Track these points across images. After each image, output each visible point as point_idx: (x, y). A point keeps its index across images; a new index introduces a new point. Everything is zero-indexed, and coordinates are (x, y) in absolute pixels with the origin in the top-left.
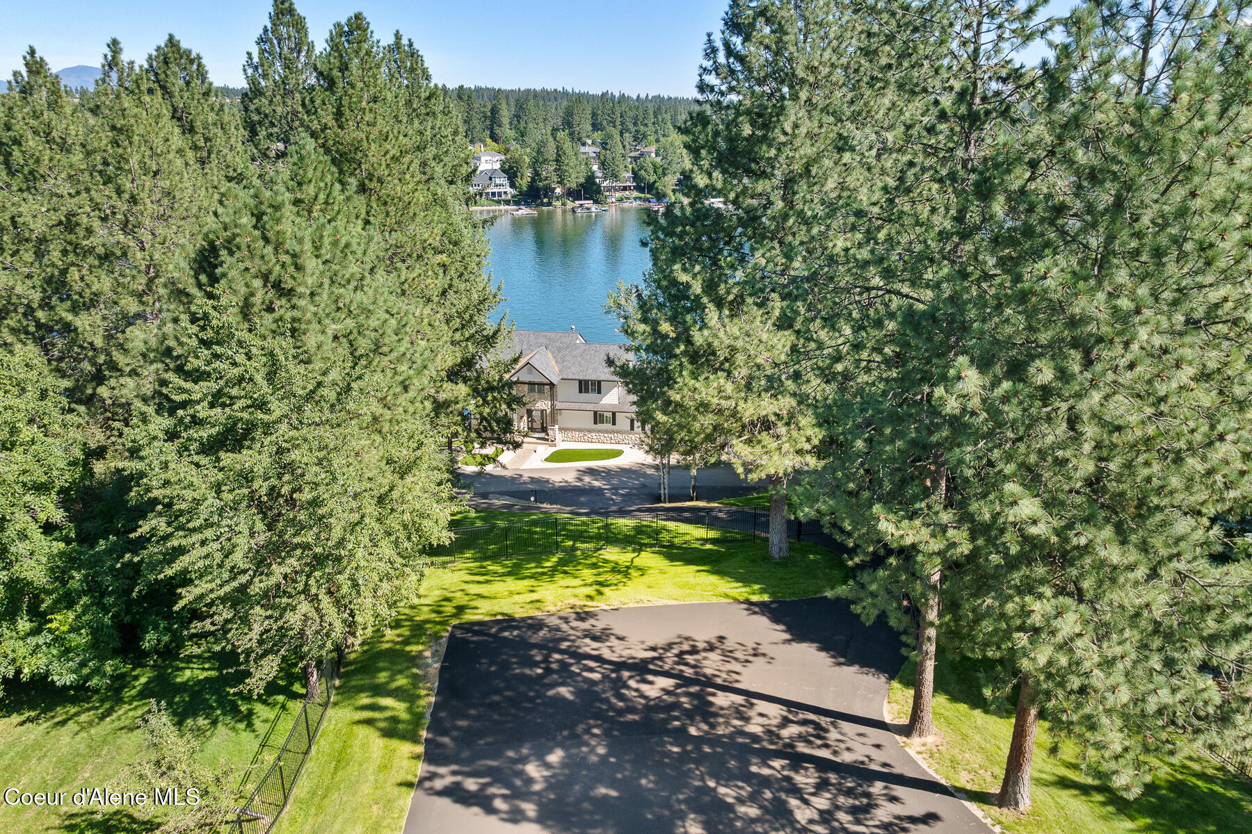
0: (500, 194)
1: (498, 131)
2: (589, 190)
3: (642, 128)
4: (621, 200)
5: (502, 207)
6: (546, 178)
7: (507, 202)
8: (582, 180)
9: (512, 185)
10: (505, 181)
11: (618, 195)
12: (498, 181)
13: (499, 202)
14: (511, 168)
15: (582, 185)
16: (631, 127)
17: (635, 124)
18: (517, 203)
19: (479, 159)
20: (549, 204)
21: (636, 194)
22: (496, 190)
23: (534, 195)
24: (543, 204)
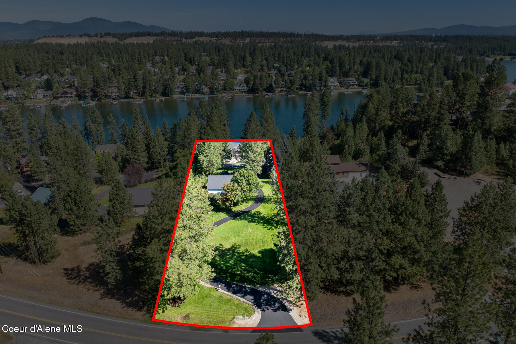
0: (243, 89)
1: (245, 64)
2: (270, 89)
3: (292, 63)
4: (280, 92)
5: (244, 94)
6: (257, 86)
7: (245, 92)
8: (268, 86)
9: (247, 86)
10: (245, 85)
11: (279, 89)
12: (243, 85)
13: (242, 92)
14: (247, 81)
15: (268, 87)
16: (289, 63)
17: (290, 61)
18: (248, 93)
19: (238, 76)
20: (258, 93)
21: (285, 89)
22: (242, 88)
23: (253, 90)
24: (256, 93)
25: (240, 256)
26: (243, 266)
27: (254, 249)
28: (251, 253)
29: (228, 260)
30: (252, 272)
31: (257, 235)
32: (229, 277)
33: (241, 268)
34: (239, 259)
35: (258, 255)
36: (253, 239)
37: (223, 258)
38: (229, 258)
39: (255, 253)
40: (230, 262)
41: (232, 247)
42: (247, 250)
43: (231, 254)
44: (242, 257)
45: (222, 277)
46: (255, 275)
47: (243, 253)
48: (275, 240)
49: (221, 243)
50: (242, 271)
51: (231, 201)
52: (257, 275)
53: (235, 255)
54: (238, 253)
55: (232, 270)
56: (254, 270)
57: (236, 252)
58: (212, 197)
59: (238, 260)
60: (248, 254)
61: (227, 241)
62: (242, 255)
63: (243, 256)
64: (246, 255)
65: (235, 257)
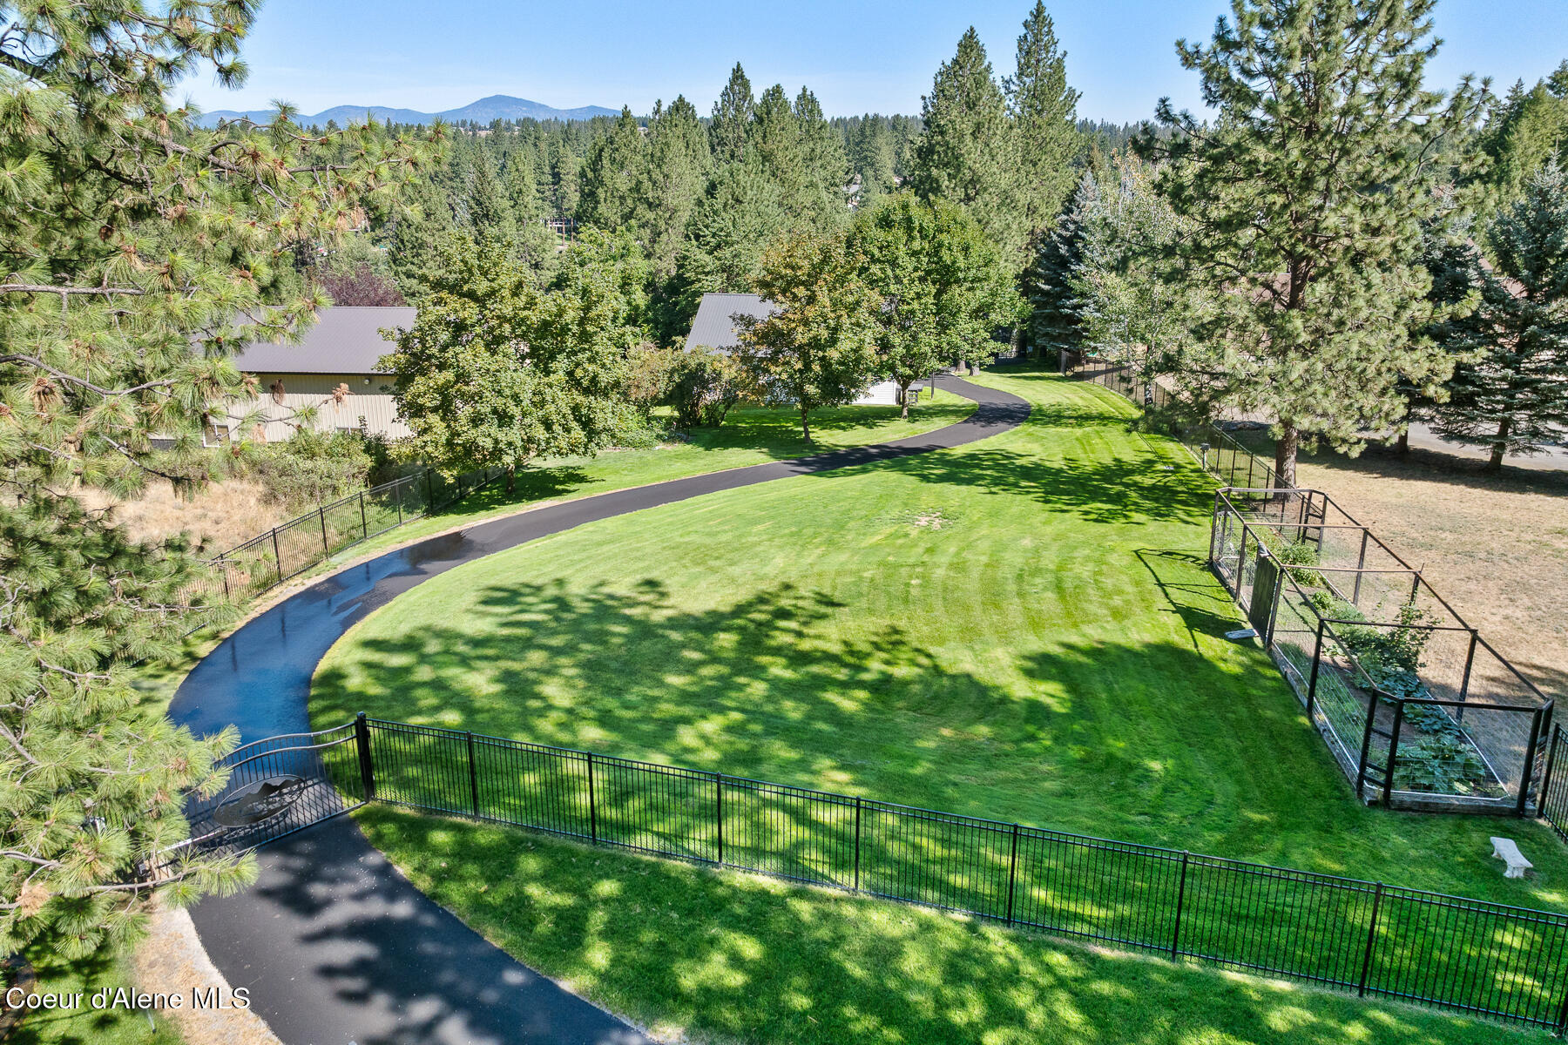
25: (806, 690)
26: (834, 799)
27: (969, 635)
28: (937, 671)
29: (667, 709)
30: (953, 896)
31: (1000, 547)
32: (609, 933)
33: (799, 817)
34: (793, 710)
35: (1021, 689)
36: (959, 567)
37: (618, 692)
38: (685, 697)
39: (983, 674)
40: (687, 736)
41: (740, 610)
42: (893, 641)
43: (714, 659)
44: (832, 696)
45: (518, 913)
46: (998, 942)
47: (853, 658)
48: (1181, 587)
49: (653, 575)
50: (813, 859)
51: (803, 351)
52: (1035, 950)
53: (757, 672)
54: (799, 659)
55: (679, 835)
56: (972, 862)
57: (777, 651)
58: (693, 364)
59: (777, 727)
60: (902, 671)
61: (713, 570)
62: (842, 674)
63: (845, 686)
64: (887, 679)
65: (758, 689)
